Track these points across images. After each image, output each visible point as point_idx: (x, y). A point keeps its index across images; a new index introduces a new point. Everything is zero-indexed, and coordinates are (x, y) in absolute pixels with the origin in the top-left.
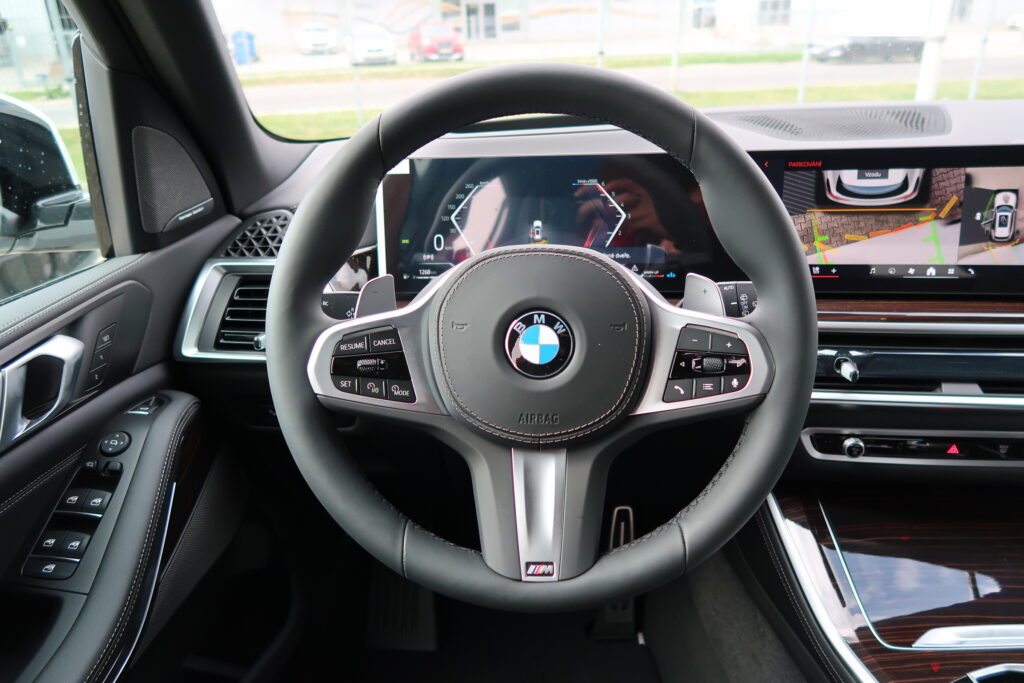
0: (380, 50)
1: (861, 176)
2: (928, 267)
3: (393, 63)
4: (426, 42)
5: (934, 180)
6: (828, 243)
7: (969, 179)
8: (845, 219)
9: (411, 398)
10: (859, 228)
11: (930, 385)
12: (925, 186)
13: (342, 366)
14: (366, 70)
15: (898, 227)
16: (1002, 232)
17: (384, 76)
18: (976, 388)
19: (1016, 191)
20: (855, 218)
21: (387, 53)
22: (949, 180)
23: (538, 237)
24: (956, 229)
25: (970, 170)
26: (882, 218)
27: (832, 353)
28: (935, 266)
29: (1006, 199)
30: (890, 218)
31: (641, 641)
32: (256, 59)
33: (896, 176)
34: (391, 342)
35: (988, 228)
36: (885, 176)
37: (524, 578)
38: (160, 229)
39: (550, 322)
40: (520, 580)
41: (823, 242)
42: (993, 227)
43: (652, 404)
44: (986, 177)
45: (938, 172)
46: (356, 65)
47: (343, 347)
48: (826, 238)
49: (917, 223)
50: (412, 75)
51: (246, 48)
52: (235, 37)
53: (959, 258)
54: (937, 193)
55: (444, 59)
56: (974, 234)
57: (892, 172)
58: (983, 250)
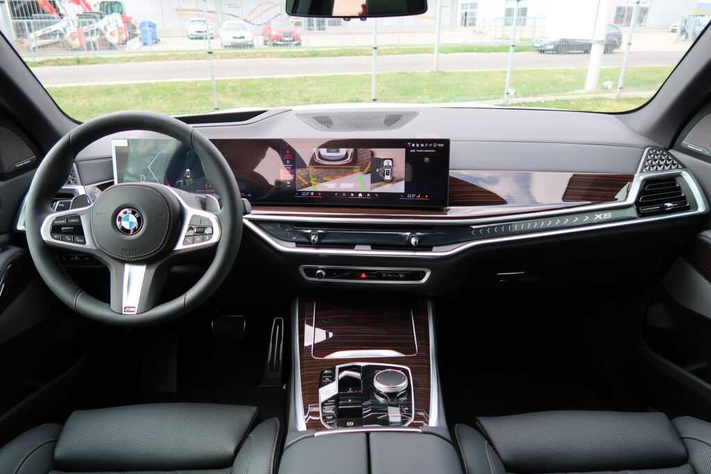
0: (243, 37)
1: (328, 152)
2: (359, 193)
3: (252, 46)
4: (274, 33)
5: (358, 154)
6: (317, 181)
7: (372, 154)
8: (323, 170)
9: (84, 243)
10: (330, 175)
11: (351, 246)
12: (355, 155)
13: (55, 229)
14: (232, 51)
15: (345, 175)
16: (388, 178)
17: (245, 55)
18: (369, 247)
19: (391, 159)
20: (327, 170)
21: (248, 39)
22: (364, 153)
23: (188, 177)
24: (369, 176)
25: (372, 149)
26: (338, 170)
27: (309, 231)
28: (362, 193)
29: (388, 163)
30: (342, 170)
31: (284, 388)
32: (156, 41)
33: (343, 151)
34: (77, 220)
35: (382, 176)
36: (338, 152)
37: (124, 313)
38: (6, 171)
39: (133, 213)
40: (122, 314)
41: (314, 181)
42: (384, 175)
43: (180, 246)
44: (380, 153)
45: (360, 150)
46: (226, 47)
47: (56, 222)
48: (315, 179)
49: (353, 173)
50: (264, 56)
51: (149, 34)
52: (142, 25)
53: (371, 189)
54: (360, 160)
55: (286, 44)
56: (376, 179)
57: (341, 150)
58: (380, 186)
